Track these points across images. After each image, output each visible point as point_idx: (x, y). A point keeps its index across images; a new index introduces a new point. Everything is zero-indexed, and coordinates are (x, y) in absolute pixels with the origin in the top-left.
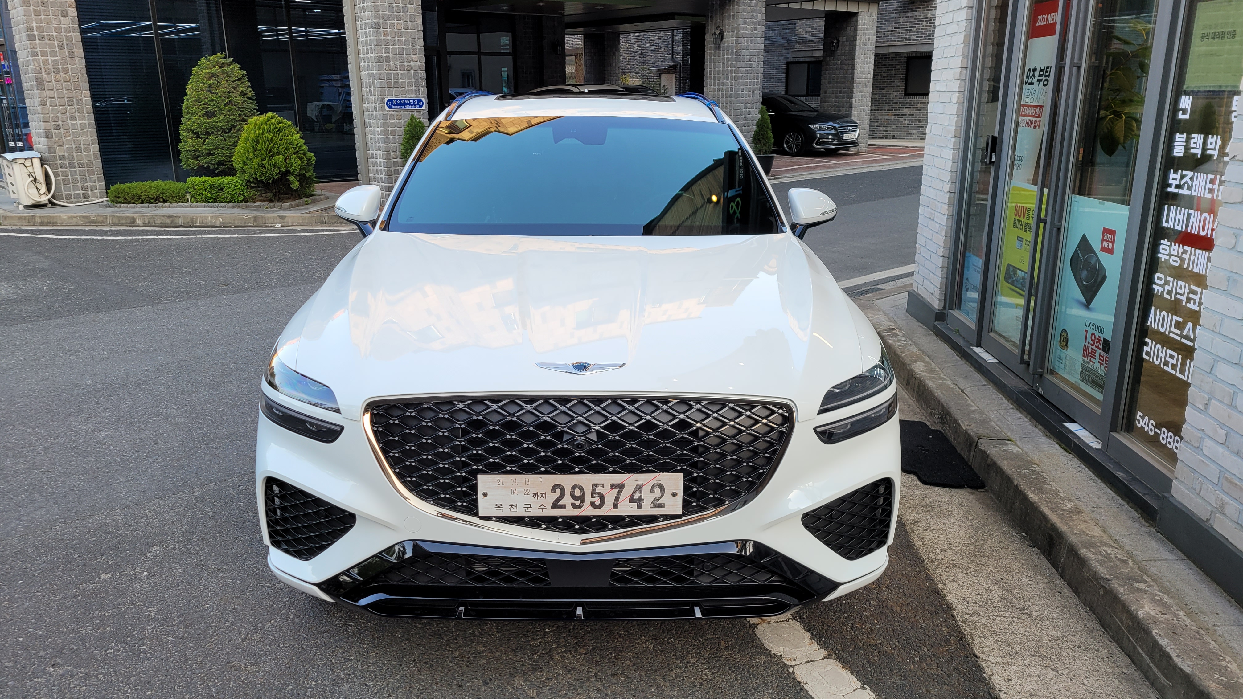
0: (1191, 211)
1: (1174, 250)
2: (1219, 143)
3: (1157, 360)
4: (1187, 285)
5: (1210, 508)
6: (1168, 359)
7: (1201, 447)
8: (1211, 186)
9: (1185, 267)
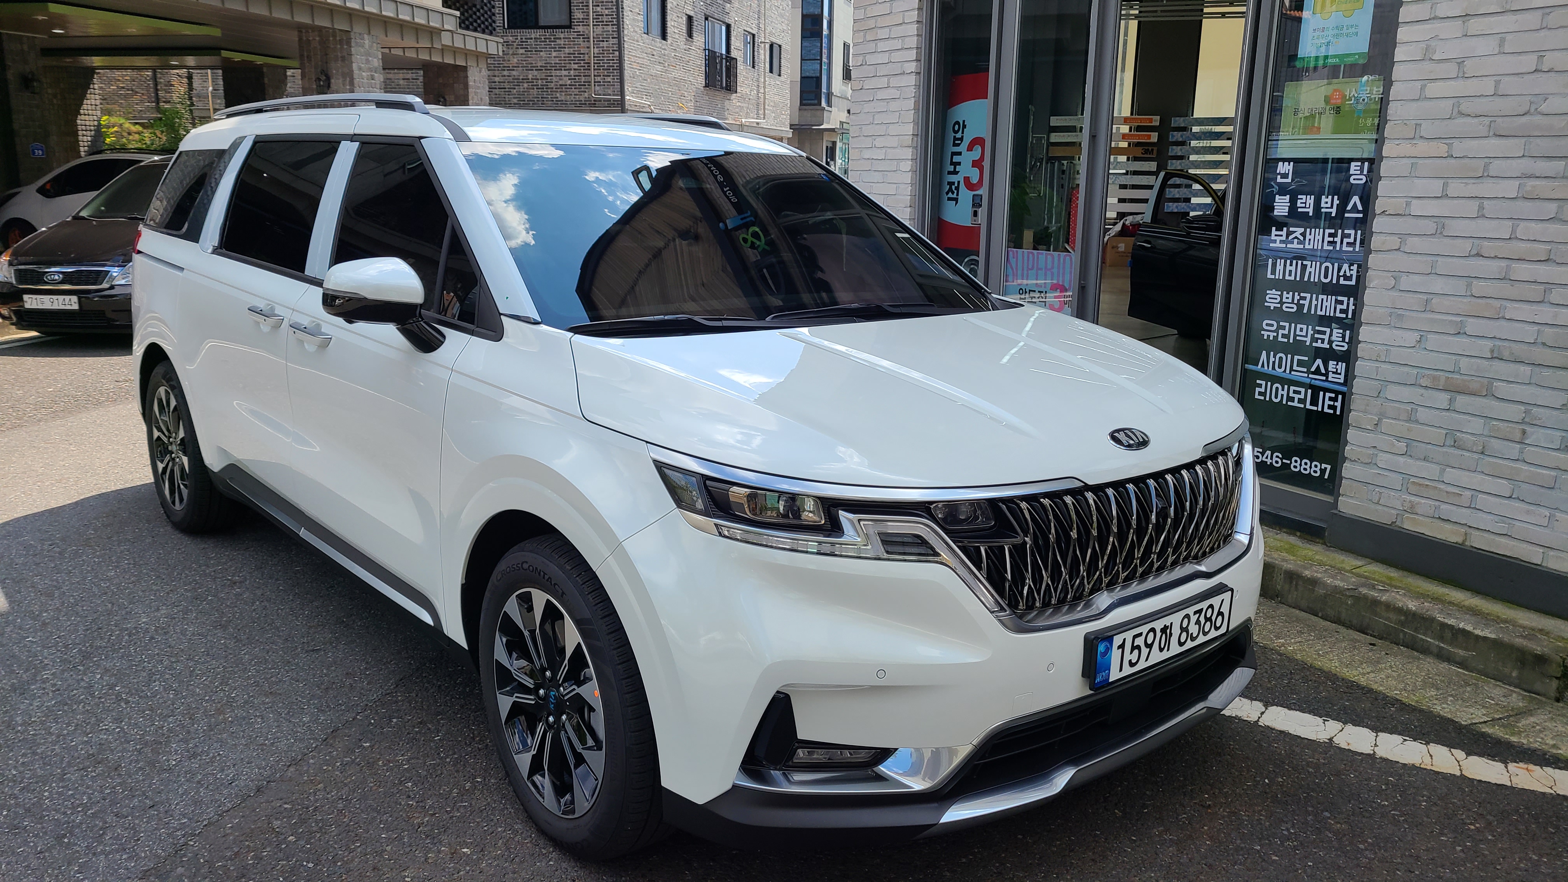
0: (1305, 263)
1: (1287, 298)
2: (1336, 202)
3: (1276, 397)
4: (1310, 327)
5: (1393, 512)
6: (1291, 394)
7: (1373, 462)
8: (1331, 239)
9: (1305, 311)
